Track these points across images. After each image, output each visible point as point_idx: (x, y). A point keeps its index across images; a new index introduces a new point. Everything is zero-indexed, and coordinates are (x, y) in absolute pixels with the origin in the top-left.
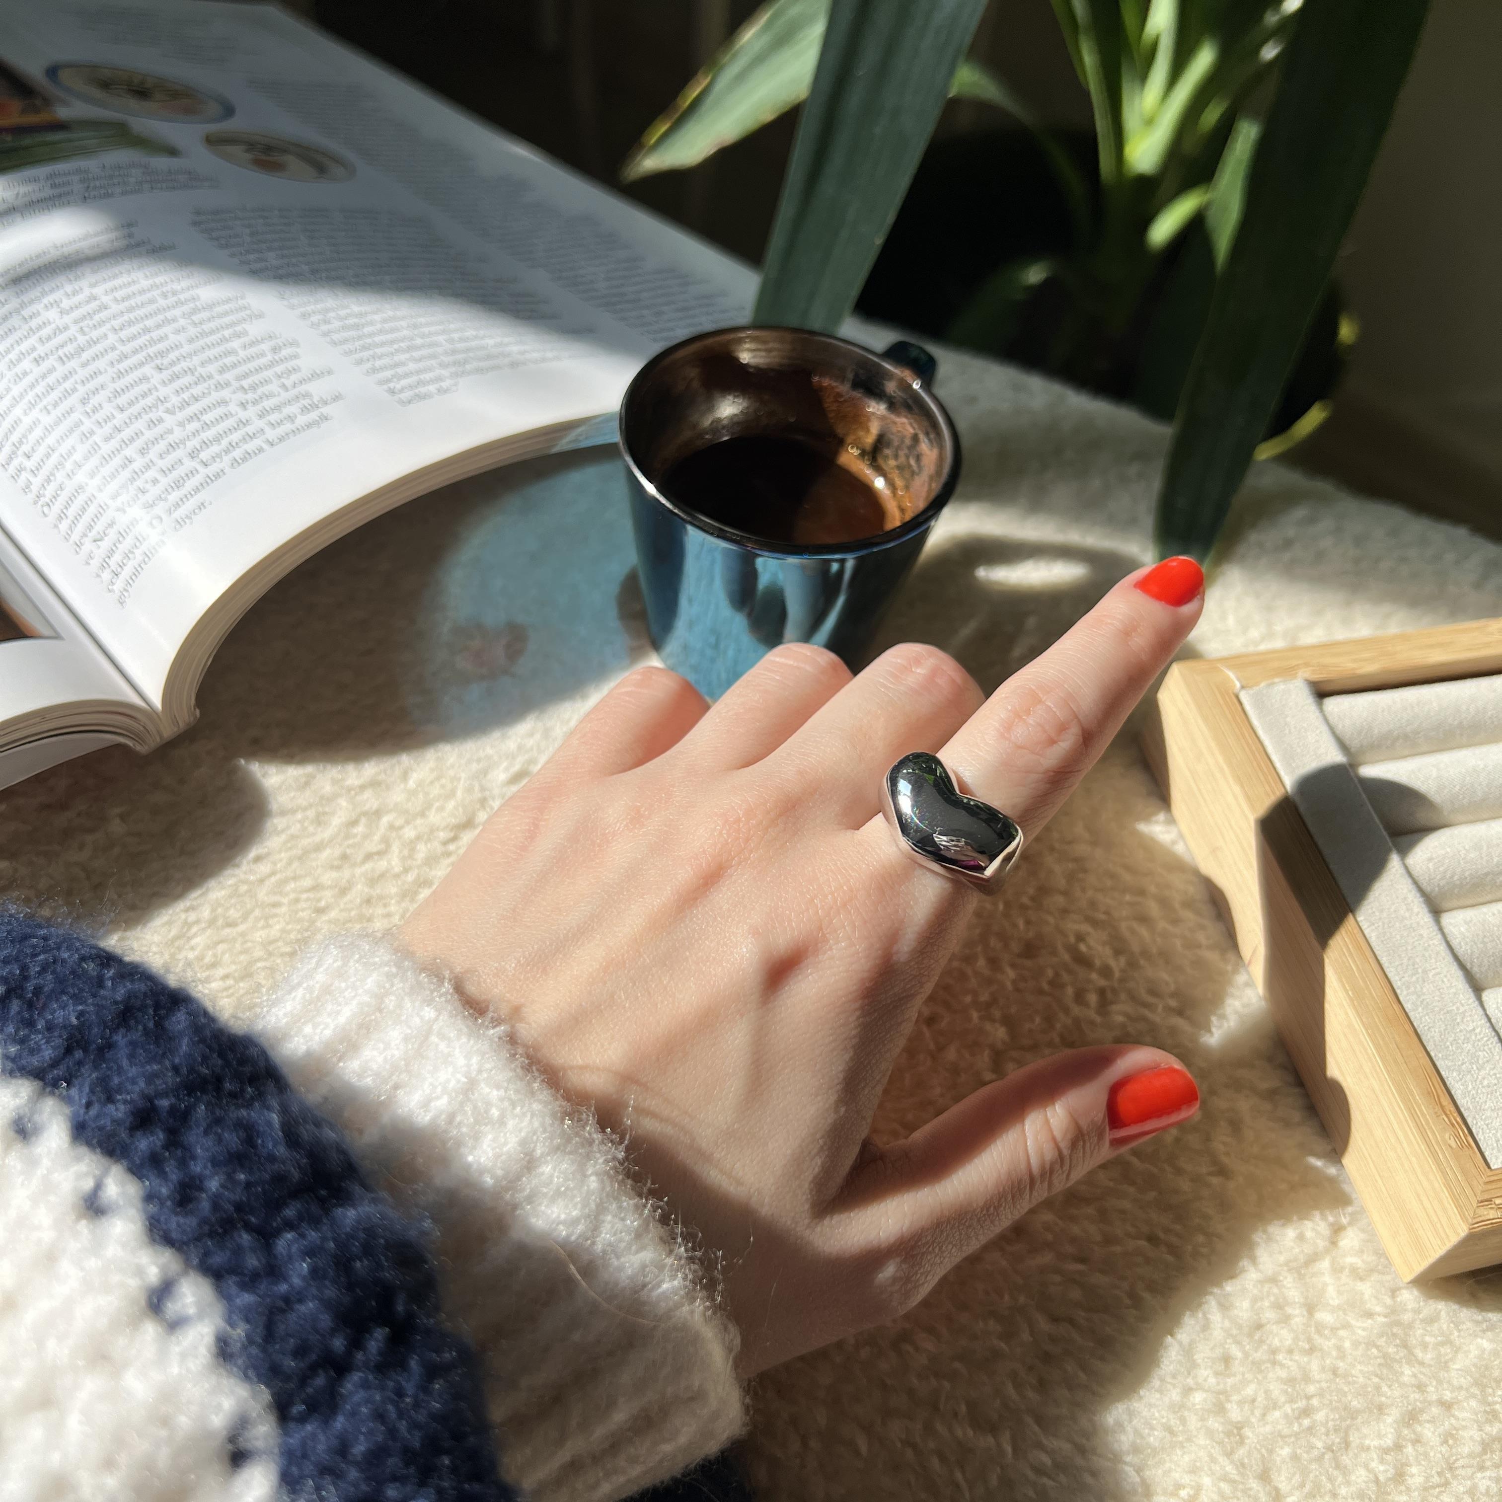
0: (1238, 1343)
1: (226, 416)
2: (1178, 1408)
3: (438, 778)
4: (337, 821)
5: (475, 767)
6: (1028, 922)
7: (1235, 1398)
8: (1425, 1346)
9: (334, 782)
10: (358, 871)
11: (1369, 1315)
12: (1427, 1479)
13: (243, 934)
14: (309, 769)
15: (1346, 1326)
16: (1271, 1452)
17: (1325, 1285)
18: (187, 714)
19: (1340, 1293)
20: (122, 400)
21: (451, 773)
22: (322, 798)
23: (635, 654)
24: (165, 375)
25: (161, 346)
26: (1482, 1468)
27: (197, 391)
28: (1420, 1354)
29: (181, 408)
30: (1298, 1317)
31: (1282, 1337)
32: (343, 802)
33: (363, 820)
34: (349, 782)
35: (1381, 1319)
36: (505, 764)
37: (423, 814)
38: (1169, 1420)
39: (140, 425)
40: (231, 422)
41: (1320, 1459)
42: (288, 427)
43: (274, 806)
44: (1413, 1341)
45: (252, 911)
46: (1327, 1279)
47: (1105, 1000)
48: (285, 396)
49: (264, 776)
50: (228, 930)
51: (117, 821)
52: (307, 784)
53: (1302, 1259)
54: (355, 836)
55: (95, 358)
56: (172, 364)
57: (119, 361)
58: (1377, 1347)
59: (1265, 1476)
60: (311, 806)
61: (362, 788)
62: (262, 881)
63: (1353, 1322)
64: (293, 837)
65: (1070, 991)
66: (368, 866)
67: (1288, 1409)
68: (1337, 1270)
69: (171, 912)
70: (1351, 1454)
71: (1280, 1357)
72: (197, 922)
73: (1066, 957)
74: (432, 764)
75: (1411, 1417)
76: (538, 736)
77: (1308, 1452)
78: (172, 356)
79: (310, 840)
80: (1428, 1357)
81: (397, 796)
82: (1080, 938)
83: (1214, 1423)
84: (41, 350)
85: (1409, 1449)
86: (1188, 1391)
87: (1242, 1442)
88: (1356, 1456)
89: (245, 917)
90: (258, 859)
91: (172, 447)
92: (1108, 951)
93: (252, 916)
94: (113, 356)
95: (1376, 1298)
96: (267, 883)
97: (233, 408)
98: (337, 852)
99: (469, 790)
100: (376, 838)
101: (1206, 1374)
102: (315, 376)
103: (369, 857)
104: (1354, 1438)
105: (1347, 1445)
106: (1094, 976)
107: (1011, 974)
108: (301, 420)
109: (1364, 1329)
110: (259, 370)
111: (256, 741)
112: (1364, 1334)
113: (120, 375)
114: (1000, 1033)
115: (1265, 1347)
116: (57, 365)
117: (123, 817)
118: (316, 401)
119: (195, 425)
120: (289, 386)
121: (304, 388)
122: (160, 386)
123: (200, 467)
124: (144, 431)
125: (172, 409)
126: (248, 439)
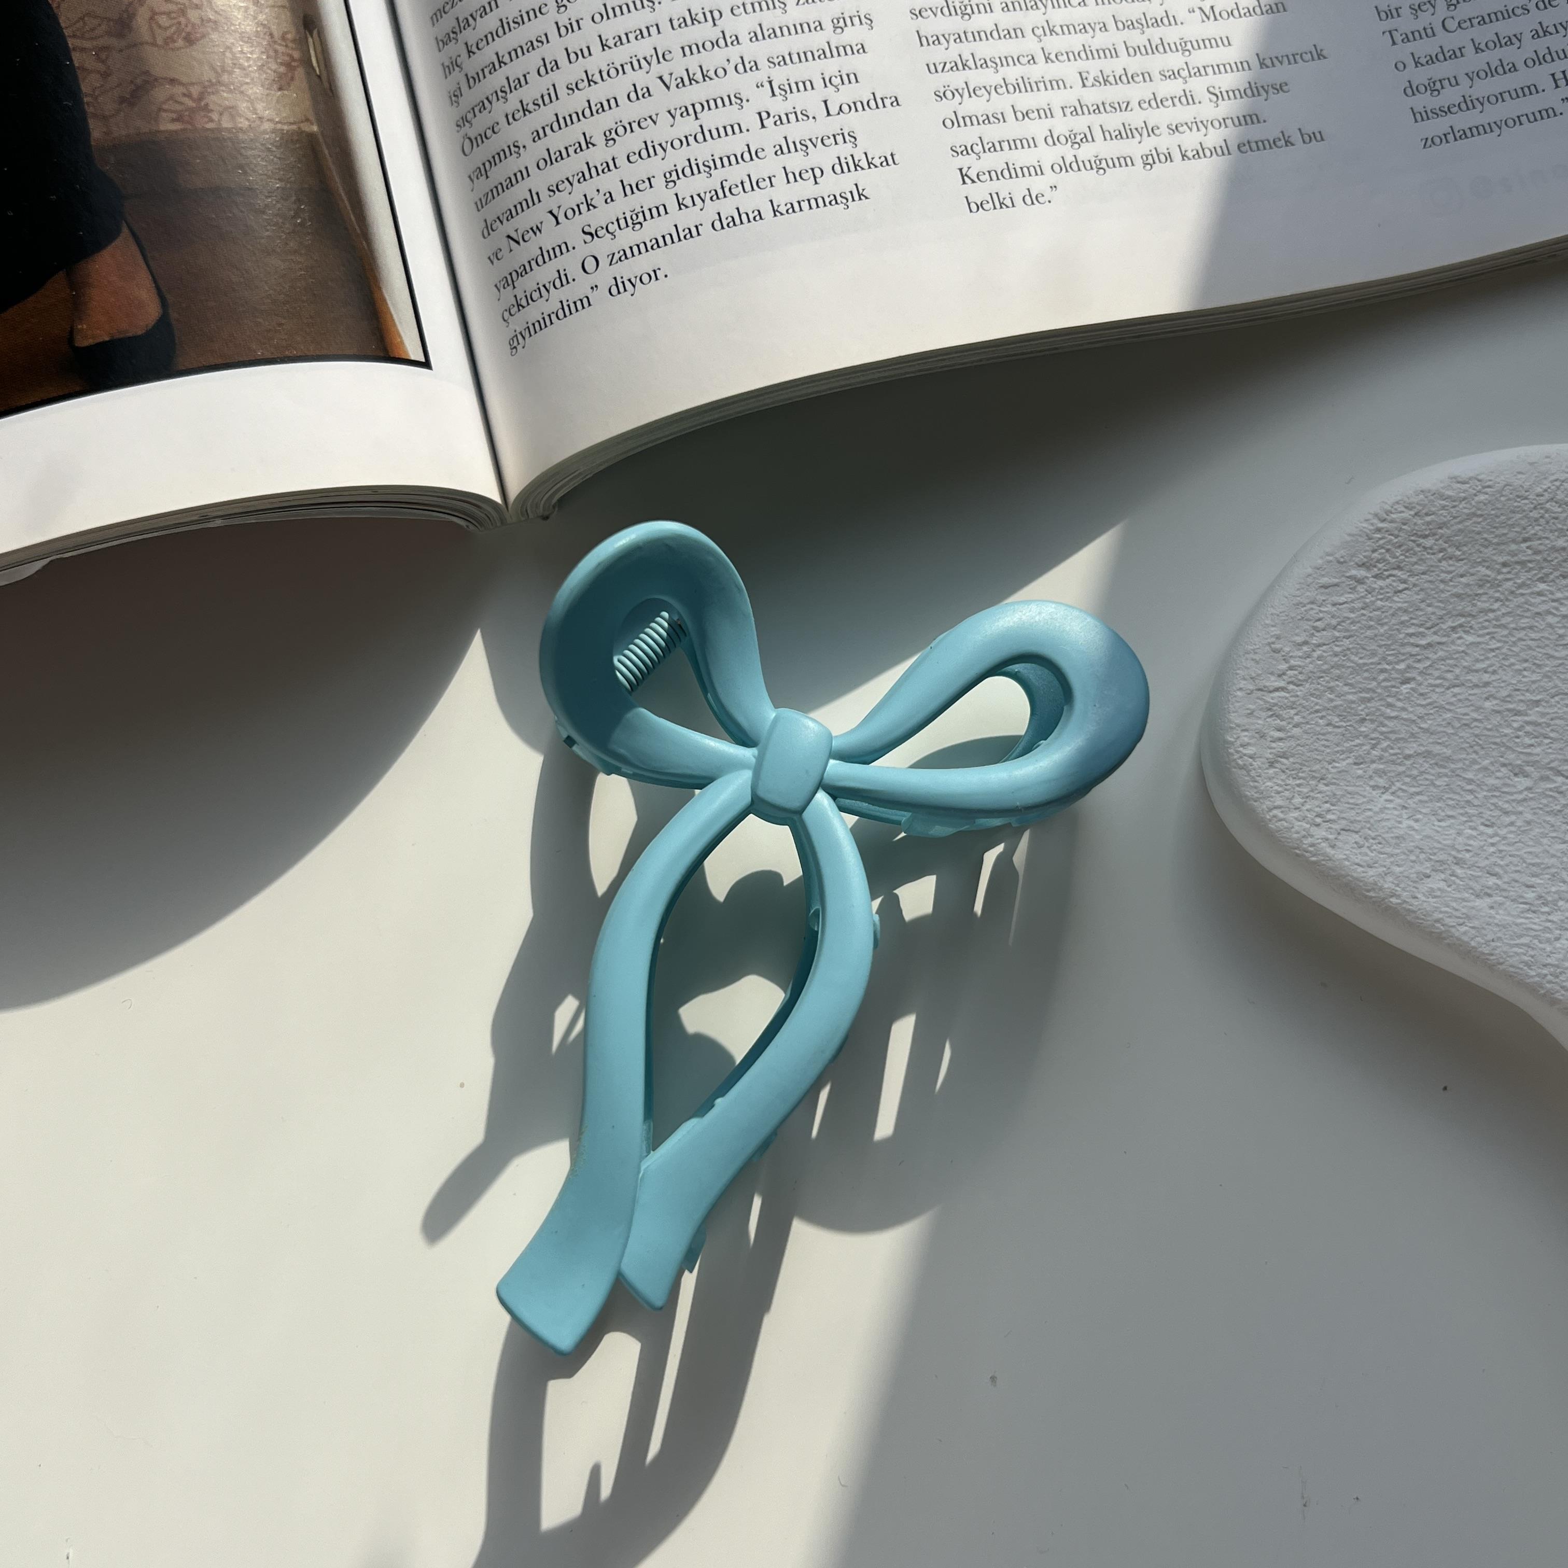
27: (709, 59)
29: (681, 83)
39: (618, 86)
40: (736, 143)
48: (823, 125)
91: (649, 149)
97: (748, 118)
102: (877, 102)
110: (803, 56)
118: (859, 156)
119: (688, 126)
120: (834, 109)
121: (851, 121)
122: (665, 26)
123: (672, 205)
124: (622, 100)
125: (666, 78)
126: (747, 186)
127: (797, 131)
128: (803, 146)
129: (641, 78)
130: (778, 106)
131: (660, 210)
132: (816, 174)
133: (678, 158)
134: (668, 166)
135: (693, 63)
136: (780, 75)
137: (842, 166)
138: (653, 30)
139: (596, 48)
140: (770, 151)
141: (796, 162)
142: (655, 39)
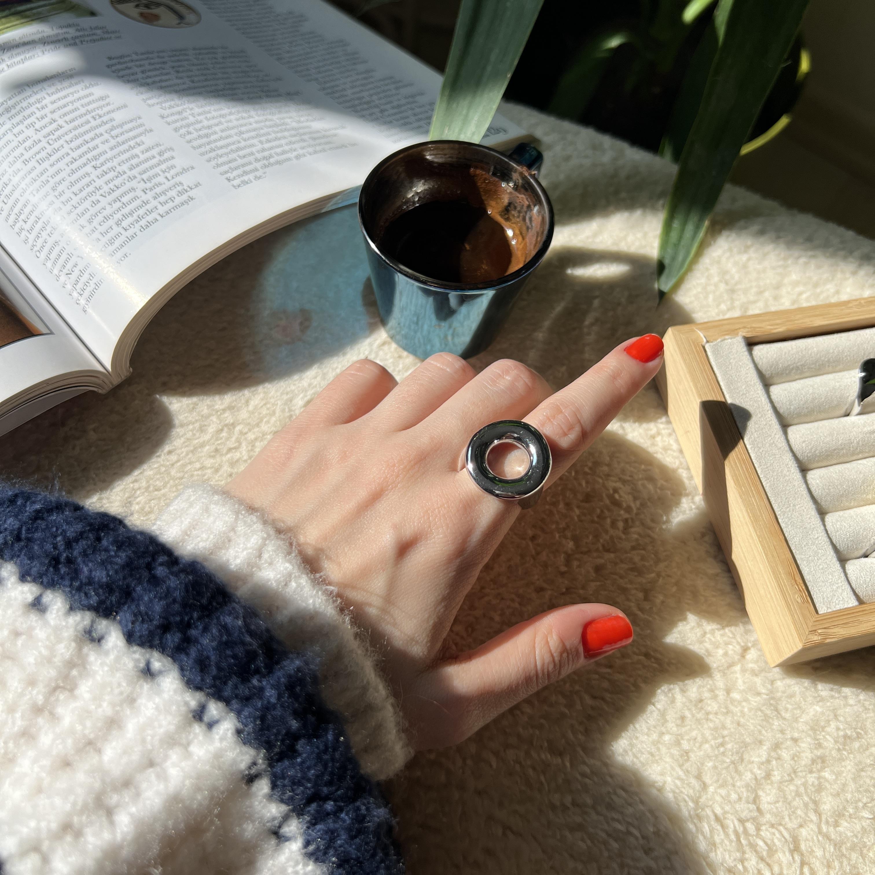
0: (689, 709)
1: (136, 198)
2: (655, 743)
3: (265, 404)
4: (211, 430)
5: (285, 397)
6: (587, 482)
7: (686, 737)
8: (787, 710)
9: (209, 407)
10: (224, 459)
11: (759, 694)
12: (782, 777)
13: (164, 495)
14: (195, 399)
15: (746, 700)
16: (702, 764)
17: (737, 678)
18: (126, 371)
19: (744, 683)
20: (75, 189)
21: (272, 401)
22: (202, 416)
23: (372, 328)
24: (99, 171)
25: (95, 153)
26: (811, 772)
27: (117, 182)
28: (783, 714)
29: (109, 193)
30: (721, 695)
31: (712, 706)
32: (214, 419)
33: (226, 429)
34: (217, 407)
35: (765, 696)
36: (301, 395)
37: (258, 425)
38: (651, 749)
39: (87, 204)
40: (138, 202)
41: (727, 768)
42: (171, 205)
43: (176, 422)
44: (780, 707)
45: (168, 482)
46: (738, 675)
47: (627, 524)
48: (168, 184)
49: (170, 404)
50: (156, 493)
51: (92, 433)
52: (193, 408)
53: (726, 665)
54: (221, 438)
55: (58, 161)
56: (102, 165)
57: (72, 163)
58: (761, 711)
59: (699, 777)
60: (196, 421)
61: (224, 410)
62: (173, 465)
63: (750, 698)
64: (188, 439)
65: (608, 521)
66: (229, 456)
67: (713, 742)
68: (744, 670)
69: (124, 484)
70: (743, 765)
71: (711, 716)
72: (139, 488)
73: (607, 502)
74: (262, 395)
75: (777, 746)
76: (319, 379)
77: (721, 765)
78: (102, 159)
79: (197, 441)
80: (787, 715)
81: (243, 414)
82: (616, 491)
83: (675, 751)
84: (27, 156)
85: (774, 762)
86: (662, 734)
87: (688, 760)
88: (746, 766)
89: (165, 486)
90: (170, 452)
91: (106, 218)
92: (630, 498)
93: (169, 486)
94: (68, 159)
95: (763, 686)
96: (175, 466)
97: (139, 193)
98: (213, 448)
99: (283, 411)
100: (233, 439)
101: (671, 726)
102: (185, 170)
103: (230, 450)
104: (746, 757)
105: (742, 760)
106: (622, 512)
107: (577, 511)
108: (178, 200)
109: (755, 702)
110: (152, 168)
111: (164, 384)
112: (755, 704)
113: (73, 172)
114: (571, 545)
115: (703, 712)
116: (37, 165)
117: (94, 430)
118: (186, 188)
119: (118, 204)
120: (170, 178)
121: (178, 179)
122: (96, 179)
123: (123, 231)
124: (89, 208)
125: (104, 194)
126: (148, 213)
127: (158, 190)
128: (164, 193)
129: (94, 198)
130: (149, 185)
131: (119, 234)
132: (172, 199)
133: (118, 216)
134: (116, 220)
135: (111, 185)
136: (145, 176)
137: (180, 193)
138: (92, 182)
139: (73, 196)
140: (151, 200)
141: (163, 199)
142: (95, 184)
